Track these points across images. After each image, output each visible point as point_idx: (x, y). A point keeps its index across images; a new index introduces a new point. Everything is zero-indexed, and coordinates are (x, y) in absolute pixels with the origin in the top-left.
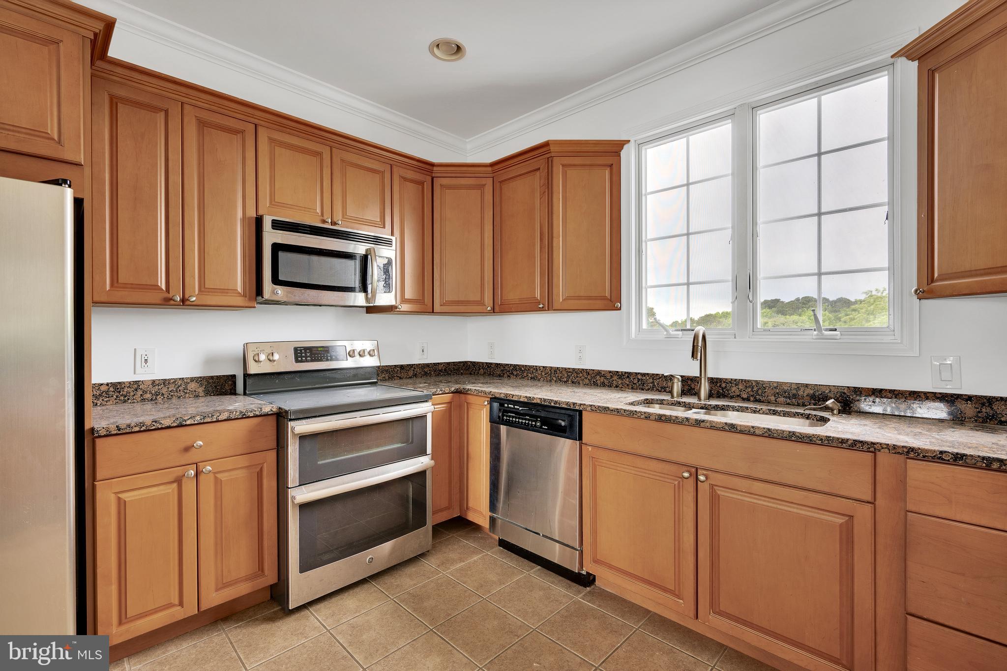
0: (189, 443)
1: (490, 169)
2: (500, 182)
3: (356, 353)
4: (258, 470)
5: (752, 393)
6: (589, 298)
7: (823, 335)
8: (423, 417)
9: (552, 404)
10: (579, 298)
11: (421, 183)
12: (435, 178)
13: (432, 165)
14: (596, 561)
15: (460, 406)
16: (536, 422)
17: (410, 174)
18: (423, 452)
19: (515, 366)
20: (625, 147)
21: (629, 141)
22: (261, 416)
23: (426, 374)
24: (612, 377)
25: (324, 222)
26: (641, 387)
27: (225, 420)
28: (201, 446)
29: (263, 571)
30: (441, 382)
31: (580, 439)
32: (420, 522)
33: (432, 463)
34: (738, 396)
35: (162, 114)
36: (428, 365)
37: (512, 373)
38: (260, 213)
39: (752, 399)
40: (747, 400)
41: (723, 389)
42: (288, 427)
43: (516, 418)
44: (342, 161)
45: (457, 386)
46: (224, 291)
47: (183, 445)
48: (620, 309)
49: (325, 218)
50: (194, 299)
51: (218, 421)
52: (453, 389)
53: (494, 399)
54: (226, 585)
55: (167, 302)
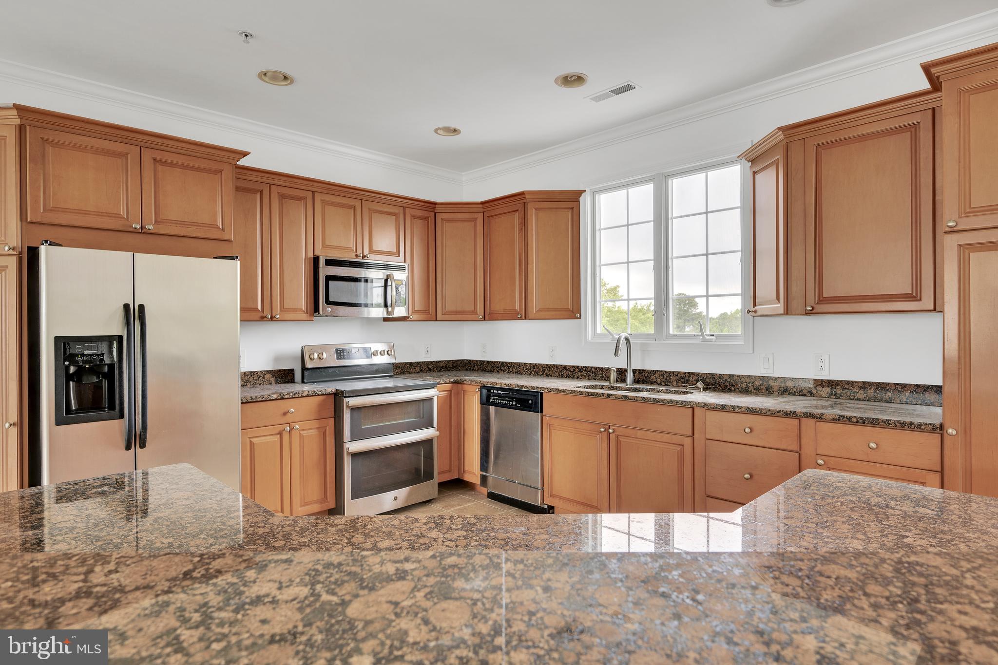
0: (286, 410)
1: (481, 206)
2: (489, 217)
3: (379, 353)
4: (324, 430)
5: (663, 380)
6: (556, 310)
7: (705, 338)
8: (430, 400)
9: (523, 389)
10: (548, 310)
11: (426, 219)
12: (437, 214)
13: (435, 204)
14: (552, 496)
15: (458, 394)
16: (512, 402)
17: (418, 213)
18: (431, 425)
19: (503, 363)
20: (583, 194)
21: (585, 191)
22: (325, 394)
23: (430, 370)
24: (574, 370)
25: (357, 256)
26: (594, 377)
27: (306, 396)
28: (293, 412)
29: (327, 499)
30: (443, 375)
31: (542, 412)
32: (429, 476)
33: (438, 433)
34: (655, 382)
35: (259, 195)
36: (431, 363)
37: (501, 369)
38: (317, 254)
39: (663, 383)
40: (661, 384)
41: (646, 377)
42: (343, 402)
43: (499, 400)
44: (370, 209)
45: (456, 378)
46: (295, 310)
47: (282, 411)
48: (580, 318)
49: (358, 253)
50: (278, 316)
51: (302, 397)
52: (452, 380)
53: (483, 387)
54: (306, 504)
55: (263, 318)
